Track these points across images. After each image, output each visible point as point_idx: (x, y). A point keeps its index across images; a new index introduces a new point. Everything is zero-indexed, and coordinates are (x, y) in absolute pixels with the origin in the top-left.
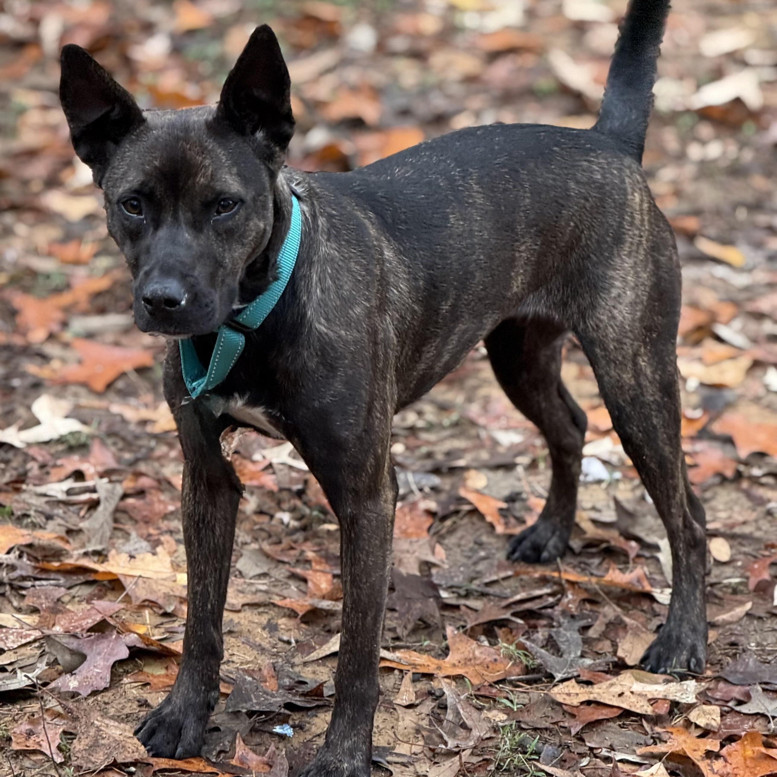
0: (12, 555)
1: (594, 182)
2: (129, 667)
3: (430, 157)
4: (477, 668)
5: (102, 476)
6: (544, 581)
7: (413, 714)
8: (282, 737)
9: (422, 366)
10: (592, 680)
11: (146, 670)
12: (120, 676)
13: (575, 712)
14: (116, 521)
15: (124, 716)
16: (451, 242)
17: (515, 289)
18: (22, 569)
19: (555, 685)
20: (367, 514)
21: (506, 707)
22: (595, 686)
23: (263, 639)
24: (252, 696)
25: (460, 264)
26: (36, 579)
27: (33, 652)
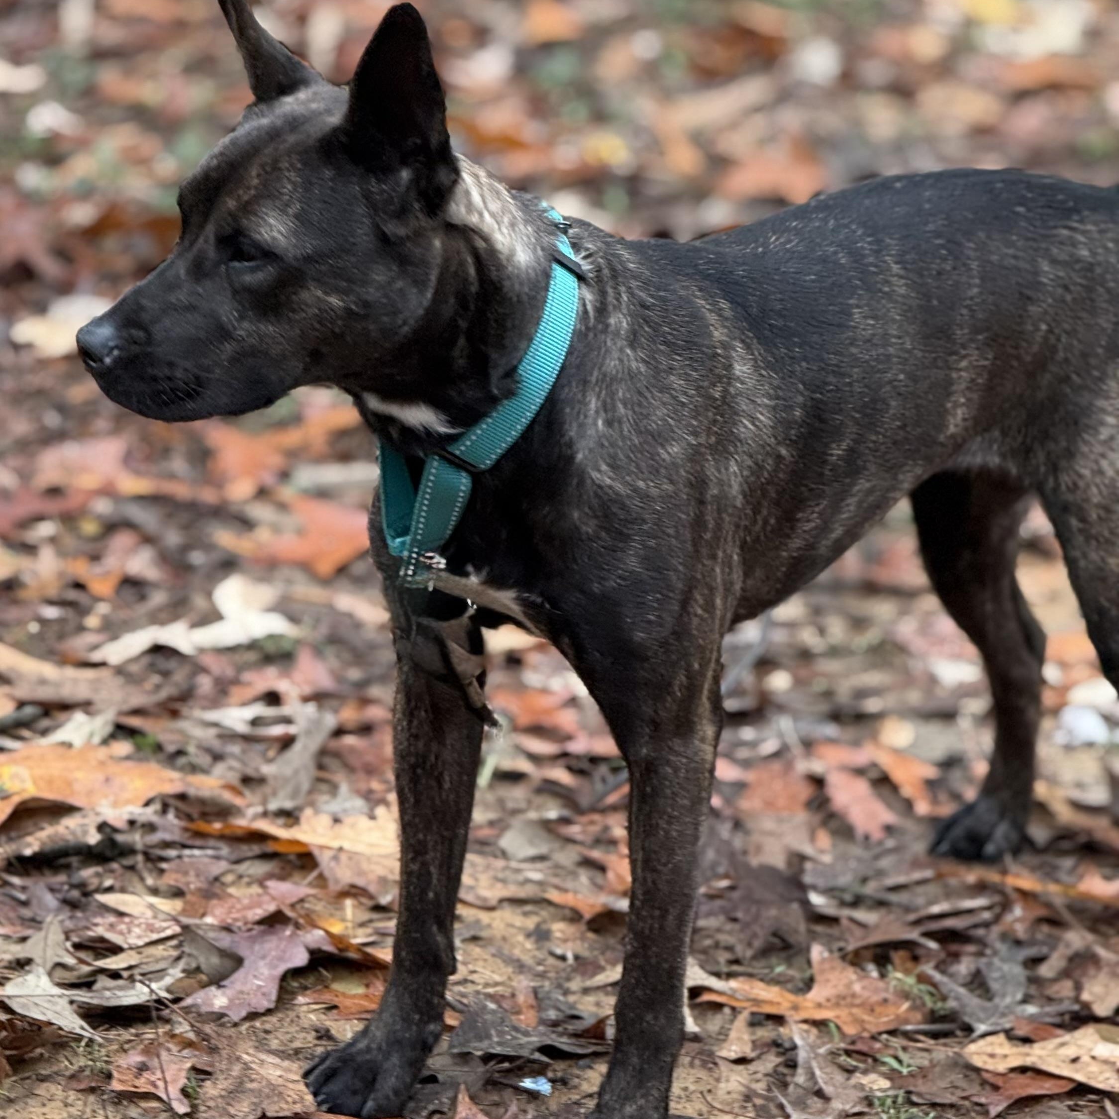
0: (150, 810)
1: (1078, 261)
2: (310, 980)
3: (825, 220)
4: (855, 1011)
5: (306, 699)
6: (981, 888)
7: (745, 1072)
8: (533, 1095)
9: (796, 543)
10: (1033, 1037)
11: (337, 986)
12: (293, 994)
13: (999, 1082)
14: (321, 767)
15: (291, 1052)
16: (854, 350)
17: (952, 429)
18: (165, 829)
19: (973, 1041)
20: (673, 758)
21: (893, 1070)
22: (1036, 1046)
23: (525, 951)
24: (493, 1032)
25: (866, 386)
26: (184, 846)
27: (165, 954)
